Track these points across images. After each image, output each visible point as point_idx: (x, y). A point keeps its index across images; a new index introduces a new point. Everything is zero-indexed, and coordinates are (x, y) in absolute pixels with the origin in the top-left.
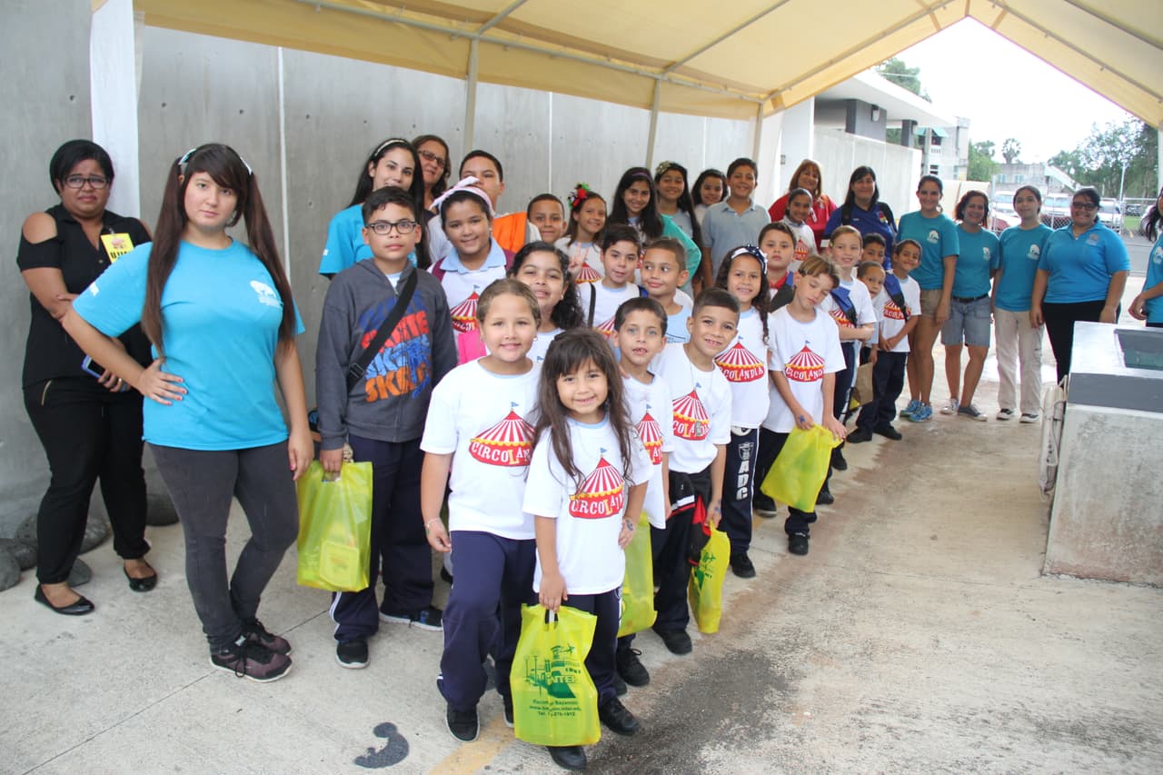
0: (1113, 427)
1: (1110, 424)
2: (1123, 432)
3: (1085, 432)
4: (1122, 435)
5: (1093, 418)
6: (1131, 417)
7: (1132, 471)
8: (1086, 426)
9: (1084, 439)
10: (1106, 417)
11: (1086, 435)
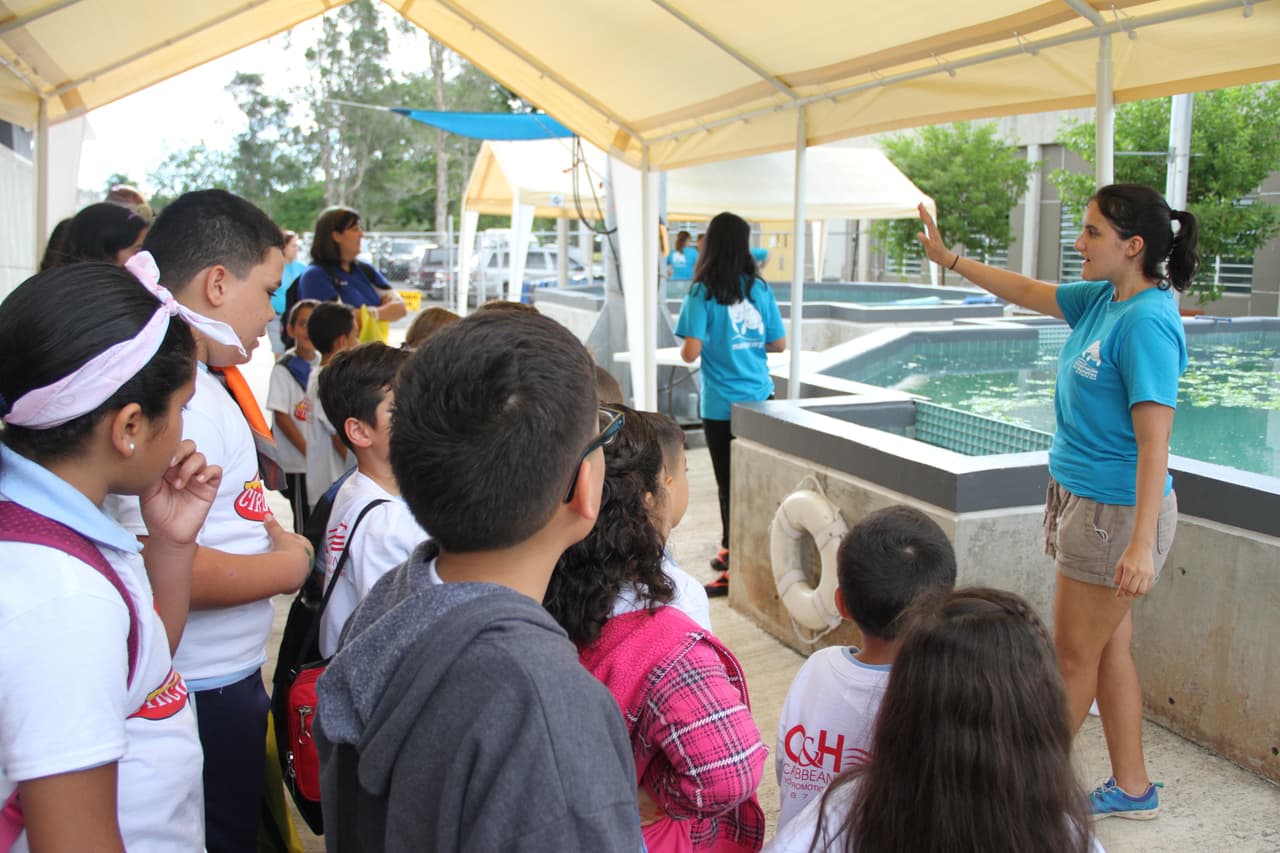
0: (1003, 532)
1: (999, 528)
2: (1011, 537)
3: (974, 546)
4: (1011, 540)
5: (983, 526)
6: (1018, 516)
7: (1022, 581)
8: (976, 538)
9: (975, 554)
10: (994, 521)
11: (976, 549)
